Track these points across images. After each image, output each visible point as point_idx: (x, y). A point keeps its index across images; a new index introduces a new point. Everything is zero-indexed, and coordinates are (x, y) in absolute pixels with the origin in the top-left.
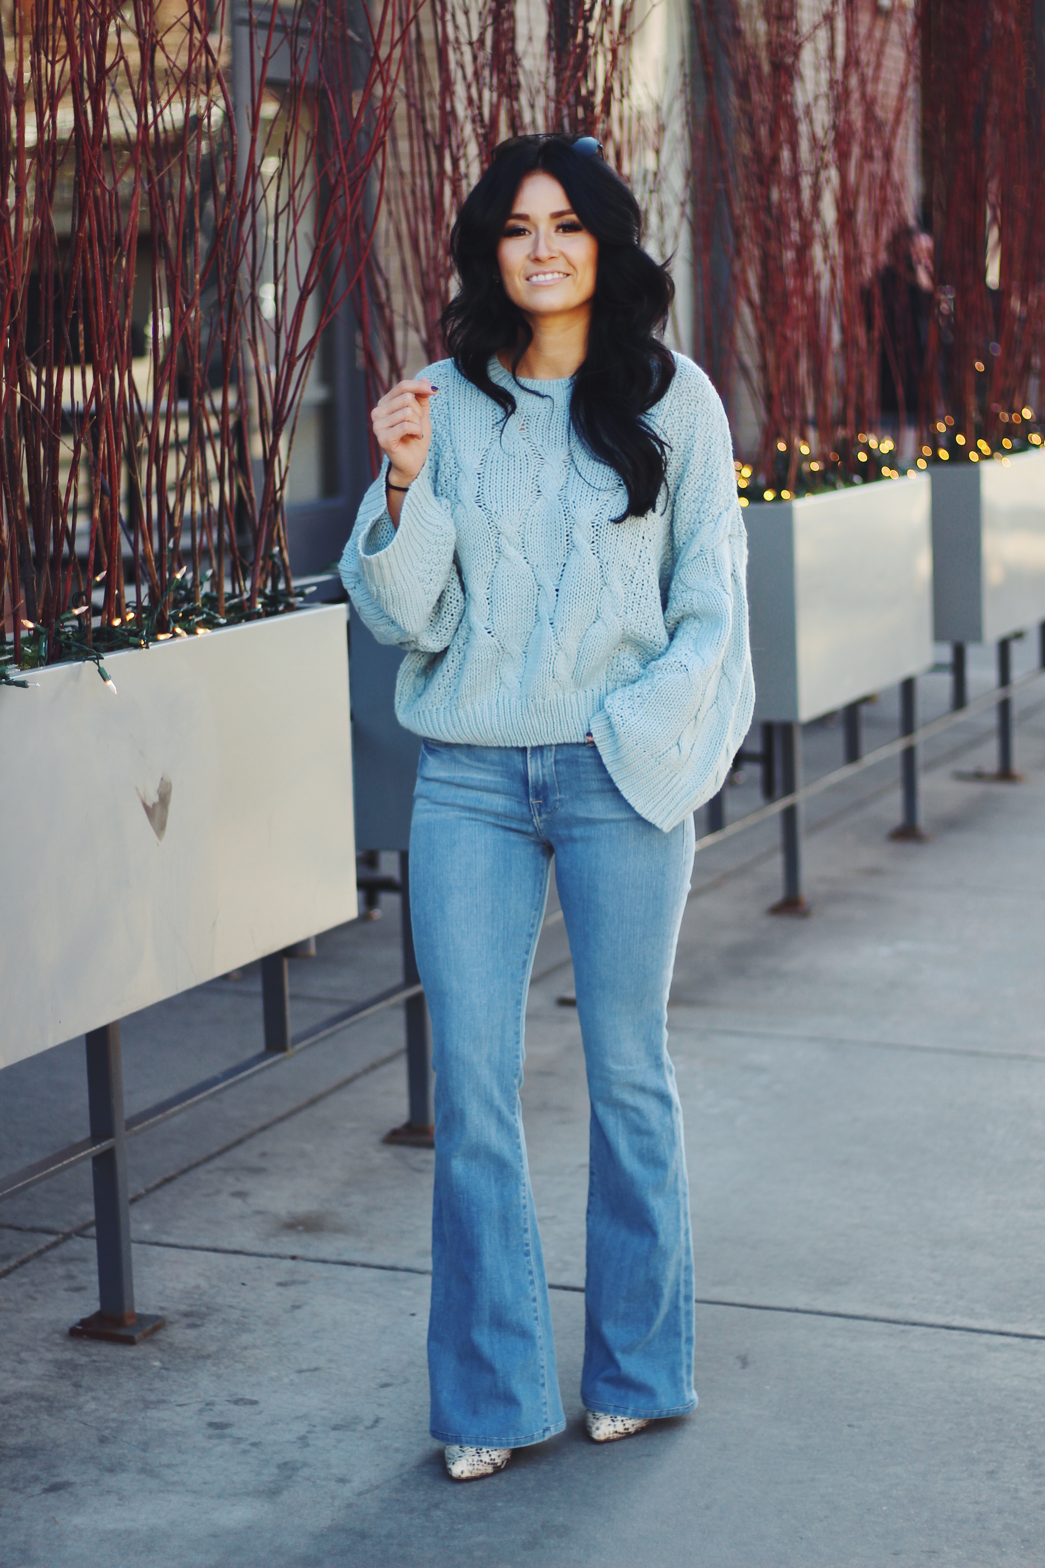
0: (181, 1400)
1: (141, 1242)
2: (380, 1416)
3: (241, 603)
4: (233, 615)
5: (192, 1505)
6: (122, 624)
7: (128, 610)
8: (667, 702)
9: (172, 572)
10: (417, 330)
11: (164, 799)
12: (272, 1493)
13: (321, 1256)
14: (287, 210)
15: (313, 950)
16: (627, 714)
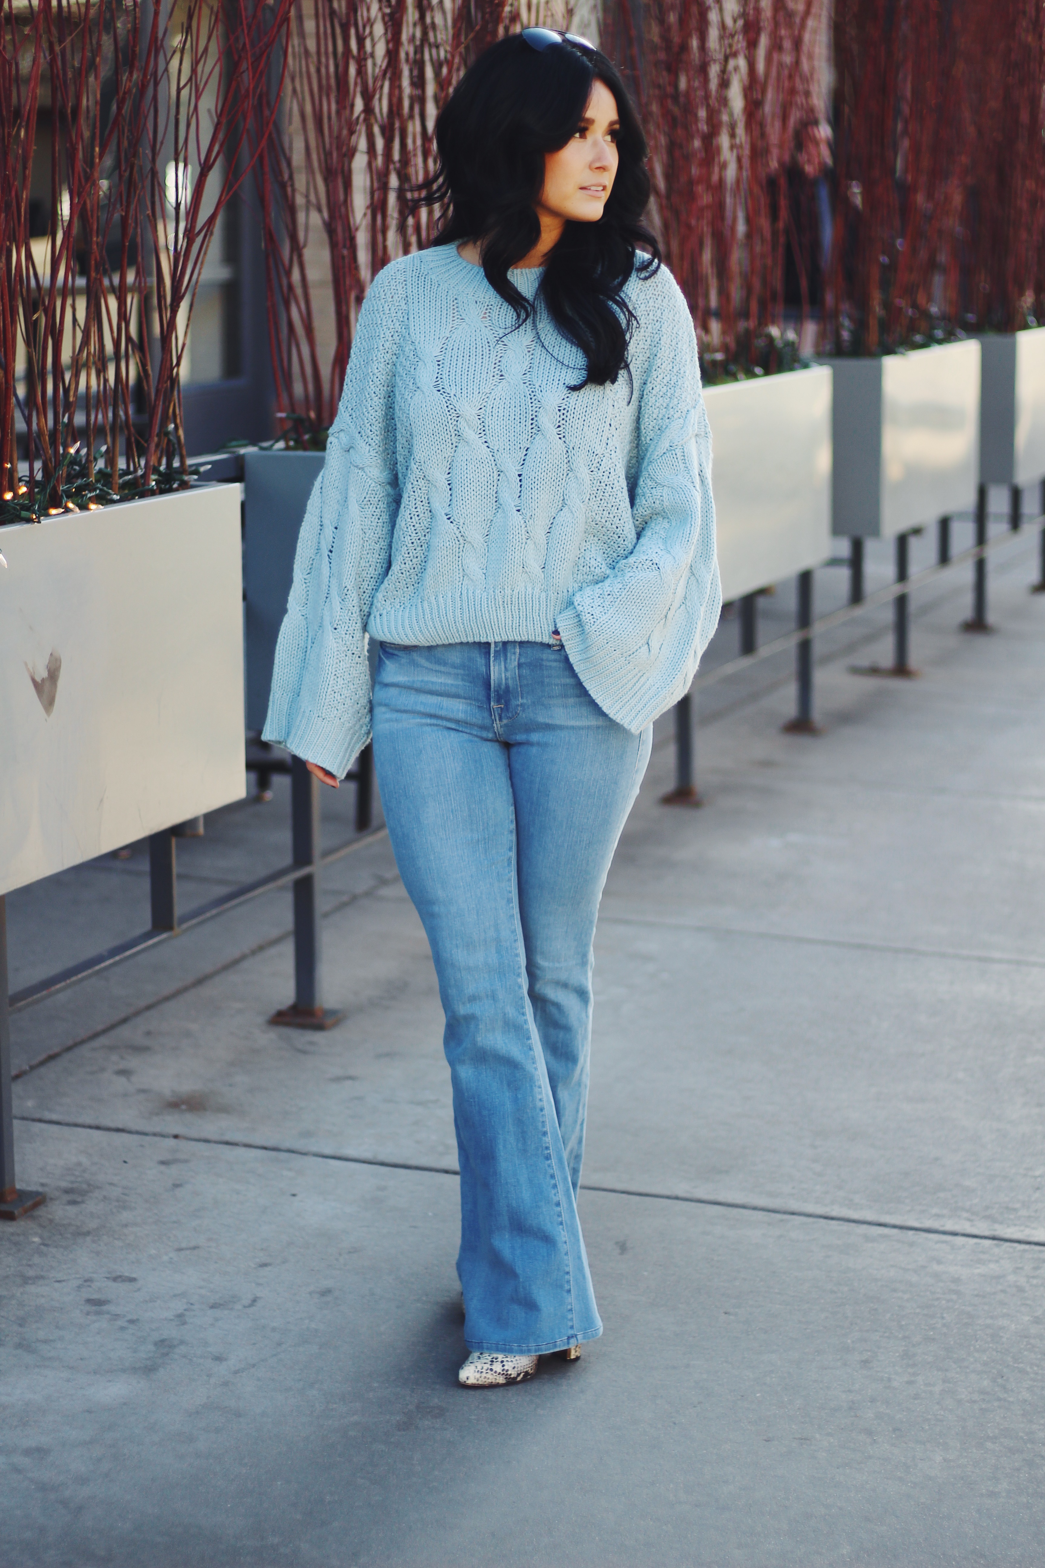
0: (60, 1276)
1: (23, 1118)
2: (258, 1296)
3: (136, 479)
4: (126, 491)
5: (68, 1380)
6: (14, 497)
7: (20, 484)
8: (639, 601)
9: (66, 447)
10: (320, 210)
11: (53, 675)
12: (149, 1369)
13: (204, 1135)
14: (189, 85)
15: (201, 830)
16: (597, 612)
